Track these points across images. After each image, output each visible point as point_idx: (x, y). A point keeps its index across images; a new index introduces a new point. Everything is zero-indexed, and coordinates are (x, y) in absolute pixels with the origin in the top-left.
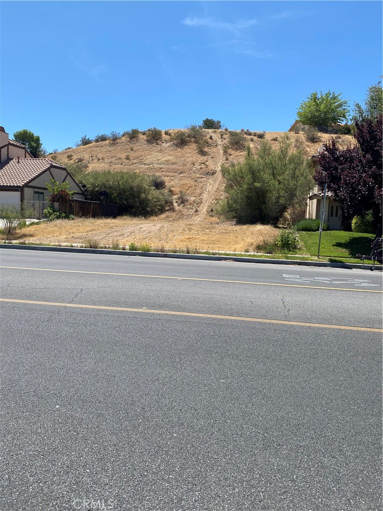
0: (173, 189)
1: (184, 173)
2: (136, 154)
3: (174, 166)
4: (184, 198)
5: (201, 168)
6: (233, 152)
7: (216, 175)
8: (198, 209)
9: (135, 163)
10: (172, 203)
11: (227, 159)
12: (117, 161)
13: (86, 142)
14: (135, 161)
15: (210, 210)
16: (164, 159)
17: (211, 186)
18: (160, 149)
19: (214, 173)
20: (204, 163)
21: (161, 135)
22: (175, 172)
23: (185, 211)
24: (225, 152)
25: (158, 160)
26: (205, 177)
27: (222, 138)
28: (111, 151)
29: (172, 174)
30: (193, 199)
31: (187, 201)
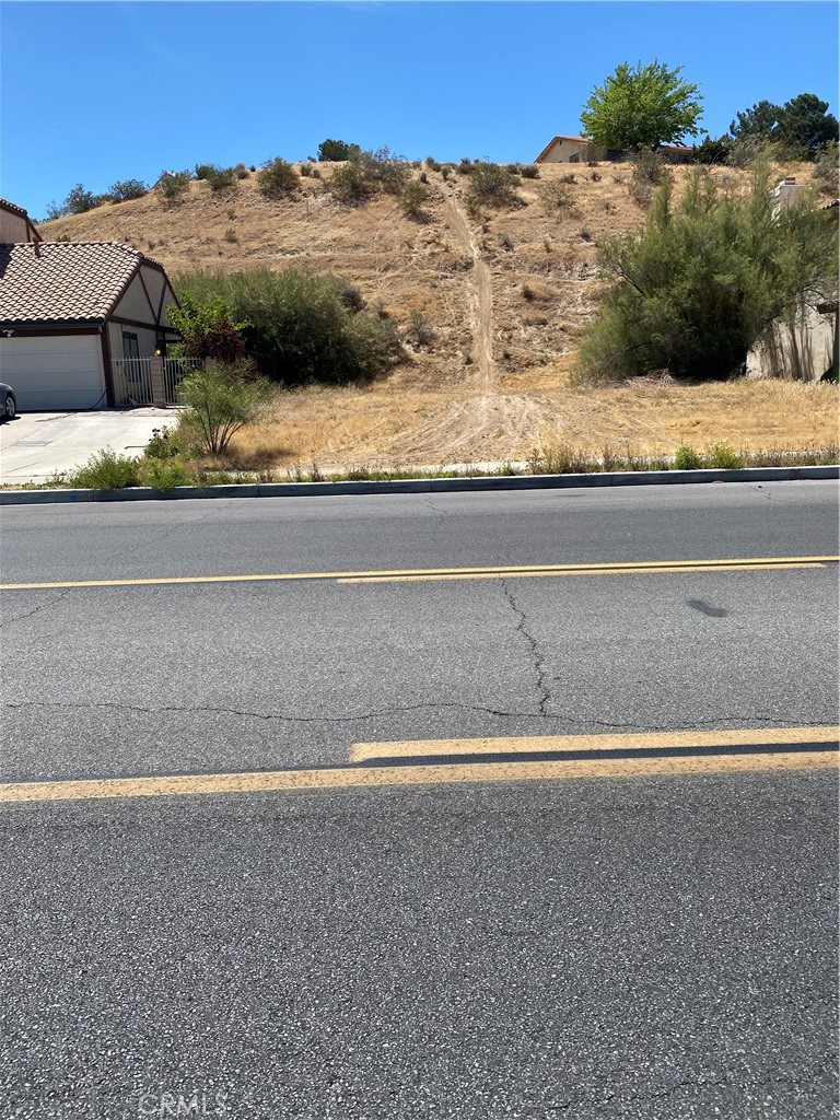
0: (387, 309)
1: (395, 268)
2: (248, 227)
3: (361, 253)
4: (425, 329)
5: (433, 254)
6: (492, 213)
7: (474, 268)
8: (471, 355)
9: (255, 251)
10: (398, 345)
11: (486, 230)
12: (206, 247)
13: (82, 203)
14: (254, 245)
15: (501, 355)
16: (328, 236)
17: (476, 297)
18: (305, 212)
19: (468, 266)
20: (434, 241)
21: (294, 177)
22: (371, 267)
23: (439, 363)
24: (473, 213)
25: (313, 239)
26: (448, 274)
27: (446, 179)
28: (173, 223)
29: (365, 272)
30: (447, 331)
31: (434, 337)
